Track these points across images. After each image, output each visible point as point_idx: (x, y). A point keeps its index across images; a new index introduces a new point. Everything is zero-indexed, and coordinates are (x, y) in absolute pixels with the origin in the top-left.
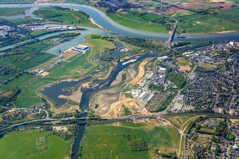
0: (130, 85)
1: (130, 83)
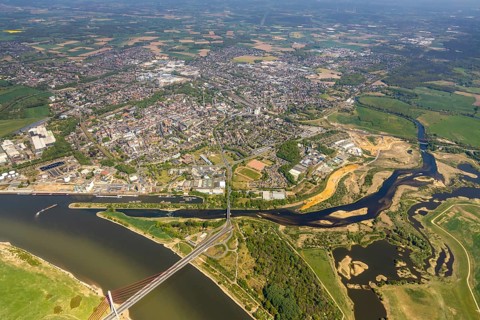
0: (361, 164)
1: (360, 167)
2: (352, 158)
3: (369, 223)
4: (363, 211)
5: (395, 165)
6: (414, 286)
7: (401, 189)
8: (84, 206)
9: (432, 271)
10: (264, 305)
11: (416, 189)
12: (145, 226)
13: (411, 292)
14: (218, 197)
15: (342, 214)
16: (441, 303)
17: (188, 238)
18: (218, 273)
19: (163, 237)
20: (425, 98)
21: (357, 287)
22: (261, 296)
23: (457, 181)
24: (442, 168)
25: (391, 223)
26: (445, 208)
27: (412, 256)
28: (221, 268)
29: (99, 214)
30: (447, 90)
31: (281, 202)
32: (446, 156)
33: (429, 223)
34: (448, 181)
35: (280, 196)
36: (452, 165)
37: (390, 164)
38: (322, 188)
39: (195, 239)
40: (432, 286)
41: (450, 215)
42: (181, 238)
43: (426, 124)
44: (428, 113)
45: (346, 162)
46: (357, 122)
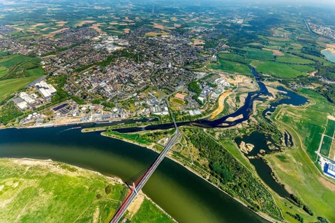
0: (231, 91)
1: (232, 93)
2: (226, 88)
3: (246, 122)
4: (241, 116)
5: (247, 90)
6: (279, 154)
7: (255, 103)
8: (91, 130)
9: (284, 144)
10: (212, 174)
11: (261, 102)
12: (132, 137)
13: (279, 157)
14: (166, 116)
15: (231, 119)
16: (294, 161)
17: (159, 142)
18: (182, 159)
19: (144, 143)
20: (250, 53)
21: (253, 157)
22: (209, 170)
23: (279, 96)
24: (270, 90)
25: (256, 121)
26: (278, 111)
27: (272, 138)
28: (183, 157)
29: (102, 134)
30: (258, 47)
31: (200, 116)
32: (270, 83)
33: (274, 120)
34: (275, 97)
35: (198, 112)
36: (273, 87)
37: (245, 90)
38: (217, 106)
39: (163, 142)
40: (287, 152)
41: (283, 114)
42: (155, 142)
43: (255, 67)
44: (253, 61)
45: (224, 91)
46: (222, 67)
